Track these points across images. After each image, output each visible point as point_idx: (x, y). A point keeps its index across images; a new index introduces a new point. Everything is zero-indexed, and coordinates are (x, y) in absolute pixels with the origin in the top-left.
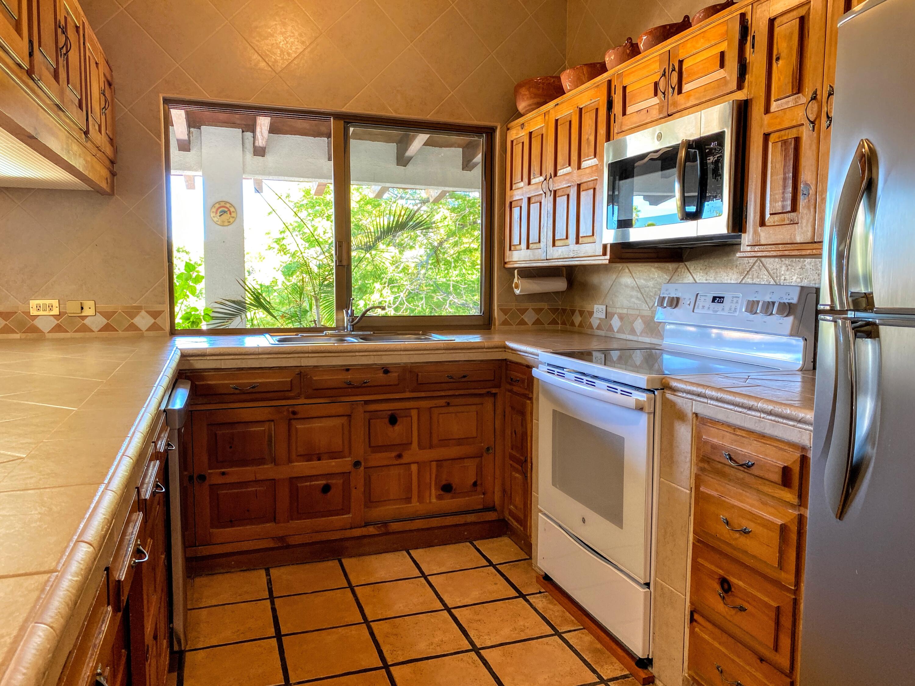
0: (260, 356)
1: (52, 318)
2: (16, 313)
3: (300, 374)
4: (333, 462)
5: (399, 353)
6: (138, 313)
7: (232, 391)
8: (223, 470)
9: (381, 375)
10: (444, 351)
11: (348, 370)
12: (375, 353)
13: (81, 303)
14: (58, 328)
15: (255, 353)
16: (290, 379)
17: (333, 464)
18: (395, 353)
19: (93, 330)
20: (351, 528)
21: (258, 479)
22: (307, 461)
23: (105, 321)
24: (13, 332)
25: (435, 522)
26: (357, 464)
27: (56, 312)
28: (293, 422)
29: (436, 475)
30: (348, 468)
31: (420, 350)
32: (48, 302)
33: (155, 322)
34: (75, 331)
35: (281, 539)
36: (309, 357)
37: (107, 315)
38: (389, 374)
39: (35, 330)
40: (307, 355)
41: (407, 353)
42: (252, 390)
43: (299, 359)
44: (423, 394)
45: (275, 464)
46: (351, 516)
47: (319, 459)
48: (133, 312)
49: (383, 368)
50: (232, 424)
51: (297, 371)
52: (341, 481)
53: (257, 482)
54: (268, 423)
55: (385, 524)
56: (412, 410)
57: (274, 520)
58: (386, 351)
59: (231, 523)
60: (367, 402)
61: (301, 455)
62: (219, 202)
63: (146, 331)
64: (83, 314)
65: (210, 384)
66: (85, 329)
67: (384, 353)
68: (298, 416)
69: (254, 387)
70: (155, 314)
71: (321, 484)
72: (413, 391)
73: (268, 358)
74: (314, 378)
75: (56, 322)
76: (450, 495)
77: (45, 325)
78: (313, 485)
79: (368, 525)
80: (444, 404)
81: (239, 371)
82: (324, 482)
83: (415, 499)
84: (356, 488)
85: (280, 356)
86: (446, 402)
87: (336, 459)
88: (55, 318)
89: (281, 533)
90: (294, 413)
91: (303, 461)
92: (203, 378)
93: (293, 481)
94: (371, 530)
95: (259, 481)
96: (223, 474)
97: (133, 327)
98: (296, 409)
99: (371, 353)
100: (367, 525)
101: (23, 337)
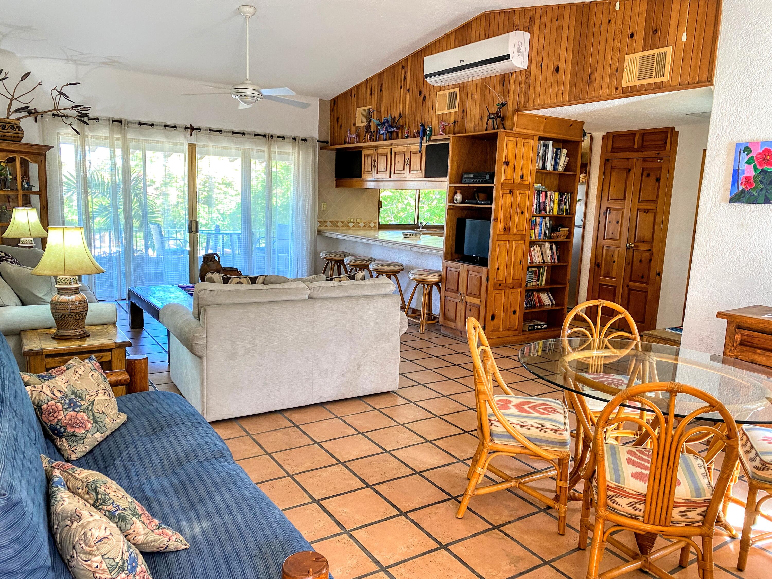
37: (364, 223)
48: (370, 222)
70: (375, 223)
97: (370, 227)
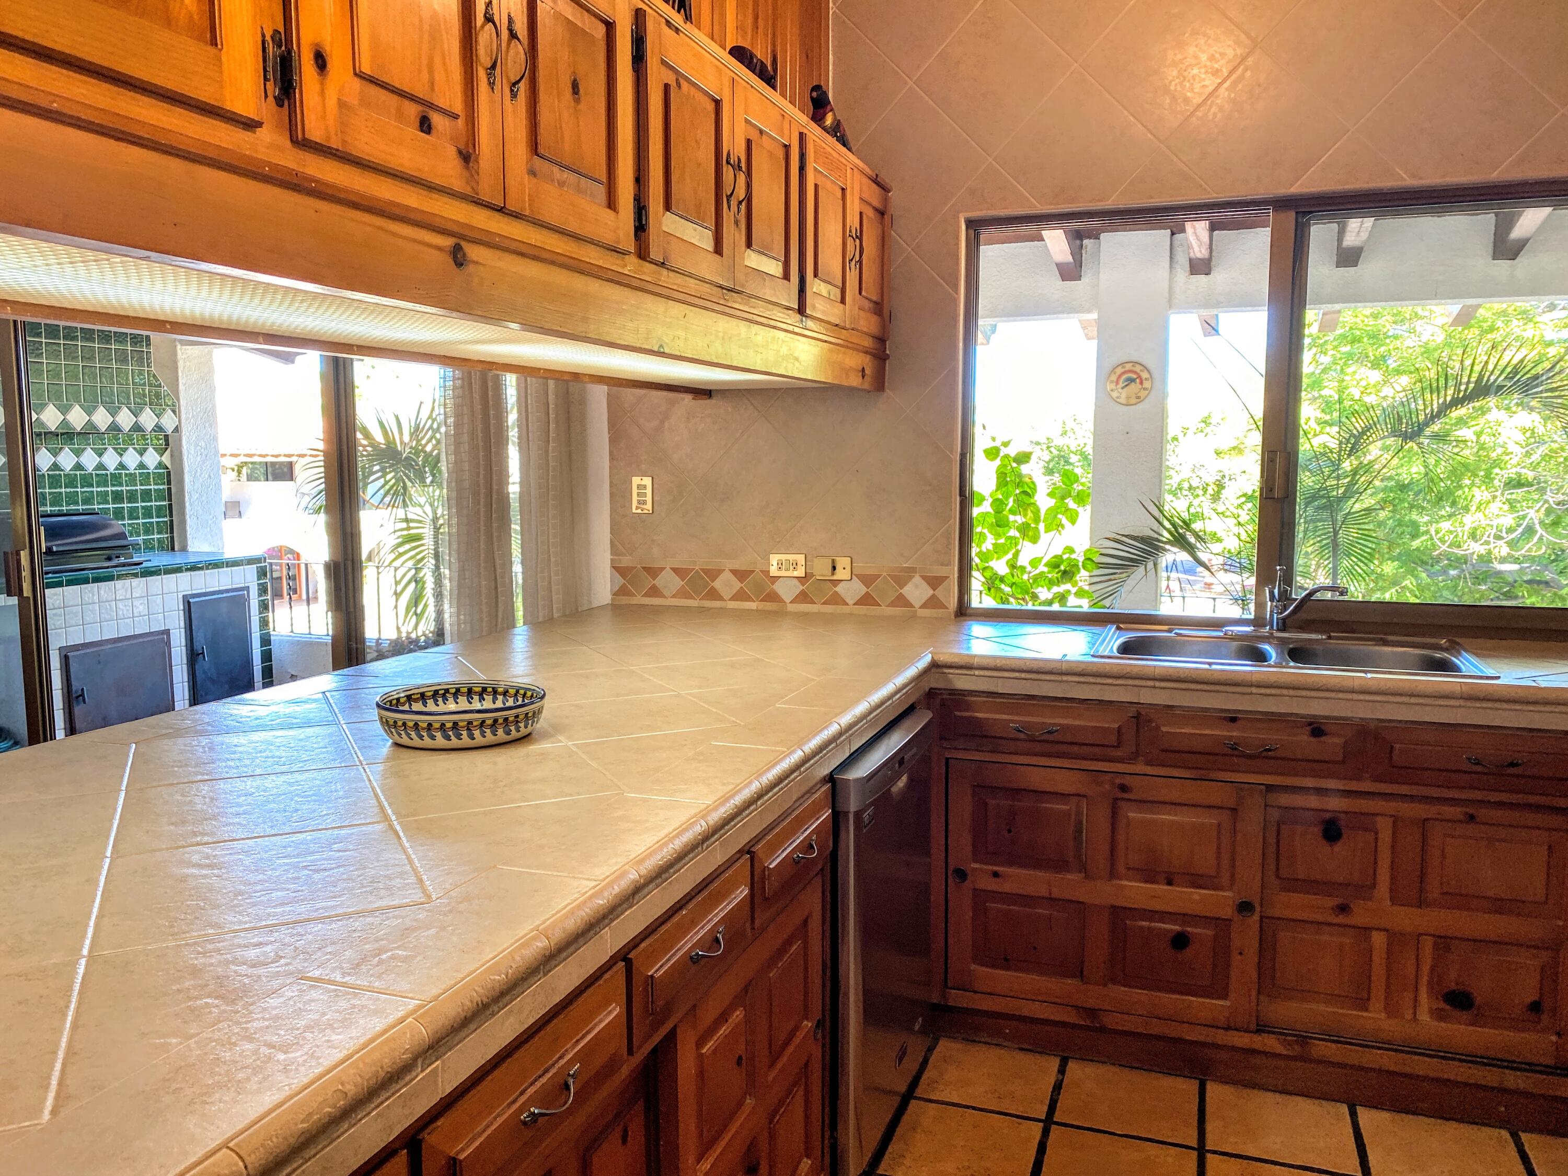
0: (1065, 678)
1: (796, 581)
2: (753, 571)
3: (1137, 717)
4: (1197, 894)
5: (1350, 696)
6: (911, 578)
7: (1013, 734)
8: (996, 868)
9: (1304, 738)
10: (1462, 702)
11: (1233, 720)
12: (1292, 692)
13: (833, 561)
14: (803, 597)
15: (1055, 671)
16: (1116, 726)
17: (1196, 897)
18: (1341, 695)
19: (847, 601)
20: (1228, 1028)
21: (1053, 896)
22: (1146, 882)
23: (864, 590)
24: (749, 599)
25: (1422, 1066)
26: (1245, 907)
27: (800, 572)
28: (1122, 804)
29: (1433, 968)
30: (1227, 912)
31: (1401, 695)
32: (791, 557)
33: (933, 596)
34: (823, 603)
35: (1092, 1013)
36: (1154, 687)
37: (867, 580)
38: (1323, 738)
39: (773, 597)
40: (1151, 683)
41: (1368, 697)
42: (1046, 737)
43: (1136, 689)
44: (1405, 789)
45: (1086, 877)
46: (1228, 1003)
47: (1169, 883)
48: (901, 577)
49: (1310, 724)
50: (1015, 792)
51: (1132, 712)
52: (1210, 933)
53: (1052, 900)
54: (1075, 799)
55: (1303, 1040)
56: (1379, 819)
57: (1079, 974)
58: (1318, 690)
59: (1006, 963)
60: (1270, 788)
61: (1134, 869)
62: (1122, 364)
63: (920, 608)
64: (835, 578)
65: (977, 718)
66: (837, 600)
67: (1313, 694)
68: (1131, 796)
69: (1049, 732)
70: (935, 582)
71: (1171, 931)
72: (1379, 779)
73: (1078, 682)
74: (1164, 729)
75: (802, 588)
76: (1465, 1015)
77: (787, 591)
78: (1155, 929)
79: (1264, 1032)
80: (1462, 817)
81: (1028, 700)
82: (1177, 928)
83: (1377, 1003)
84: (1241, 954)
85: (1099, 680)
86: (1466, 813)
87: (1204, 888)
88: (800, 582)
89: (1091, 1003)
90: (1123, 788)
91: (1140, 881)
92: (968, 707)
93: (1118, 914)
94: (1270, 1043)
95: (1055, 899)
96: (996, 874)
97: (902, 601)
98: (1127, 781)
99: (1285, 692)
100: (1261, 1029)
101: (760, 608)
